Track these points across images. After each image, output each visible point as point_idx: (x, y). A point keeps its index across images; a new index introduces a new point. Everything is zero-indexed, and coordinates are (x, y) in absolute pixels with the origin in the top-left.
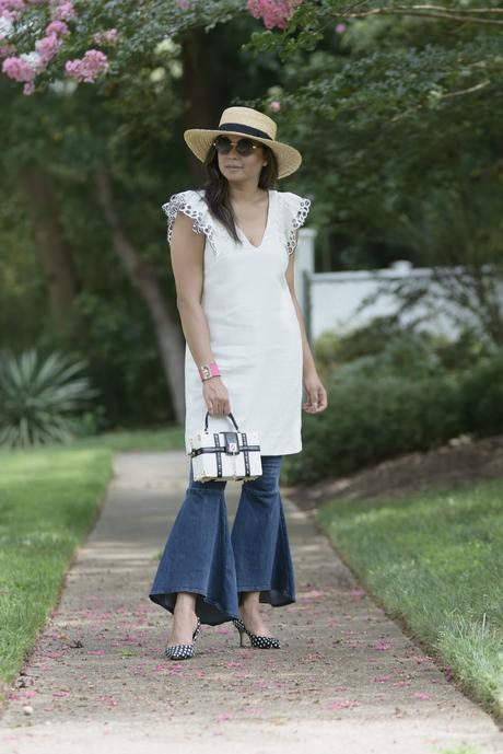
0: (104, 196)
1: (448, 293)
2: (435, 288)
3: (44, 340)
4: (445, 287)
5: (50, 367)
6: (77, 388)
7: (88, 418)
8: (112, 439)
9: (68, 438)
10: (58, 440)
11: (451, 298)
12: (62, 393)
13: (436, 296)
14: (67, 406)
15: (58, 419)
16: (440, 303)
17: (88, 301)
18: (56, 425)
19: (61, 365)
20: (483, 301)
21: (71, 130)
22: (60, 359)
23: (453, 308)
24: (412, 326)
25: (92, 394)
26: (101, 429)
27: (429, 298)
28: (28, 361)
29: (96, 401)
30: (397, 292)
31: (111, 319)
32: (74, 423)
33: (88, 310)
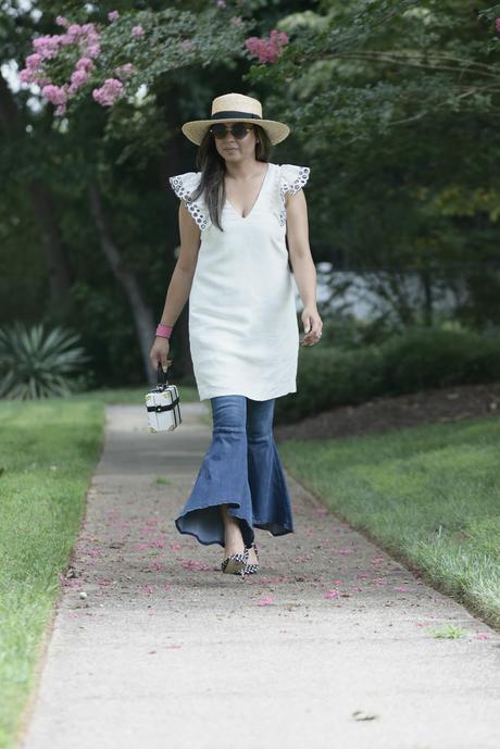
0: (95, 210)
1: (368, 284)
2: (358, 280)
3: (47, 318)
4: (366, 280)
5: (53, 339)
6: (73, 355)
7: (82, 379)
8: (99, 396)
9: (66, 393)
10: (58, 395)
11: (371, 289)
12: (62, 359)
13: (359, 287)
14: (66, 368)
15: (59, 378)
16: (363, 292)
17: (81, 290)
18: (56, 382)
19: (62, 337)
20: (396, 291)
21: (69, 157)
22: (59, 334)
23: (373, 297)
24: (340, 309)
25: (85, 360)
26: (93, 387)
27: (352, 289)
28: (36, 334)
29: (87, 366)
30: (329, 283)
31: (98, 303)
32: (71, 383)
33: (81, 296)
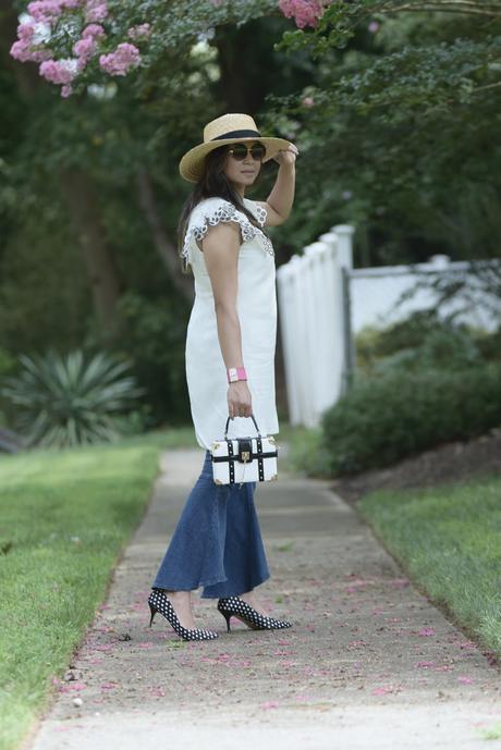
0: (146, 199)
1: (485, 285)
2: (472, 280)
3: (90, 342)
4: (481, 279)
5: (95, 368)
6: (122, 387)
7: (135, 417)
8: (157, 437)
9: (115, 437)
10: (105, 439)
11: (488, 290)
12: (108, 393)
13: (473, 289)
14: (113, 405)
15: (105, 418)
16: (478, 295)
17: (131, 302)
18: (102, 424)
19: (107, 366)
21: (111, 135)
22: (105, 359)
23: (491, 300)
24: (450, 319)
25: (138, 393)
26: (149, 427)
27: (466, 291)
28: (74, 362)
29: (142, 400)
30: (435, 285)
31: (155, 320)
32: (120, 422)
33: (131, 311)
